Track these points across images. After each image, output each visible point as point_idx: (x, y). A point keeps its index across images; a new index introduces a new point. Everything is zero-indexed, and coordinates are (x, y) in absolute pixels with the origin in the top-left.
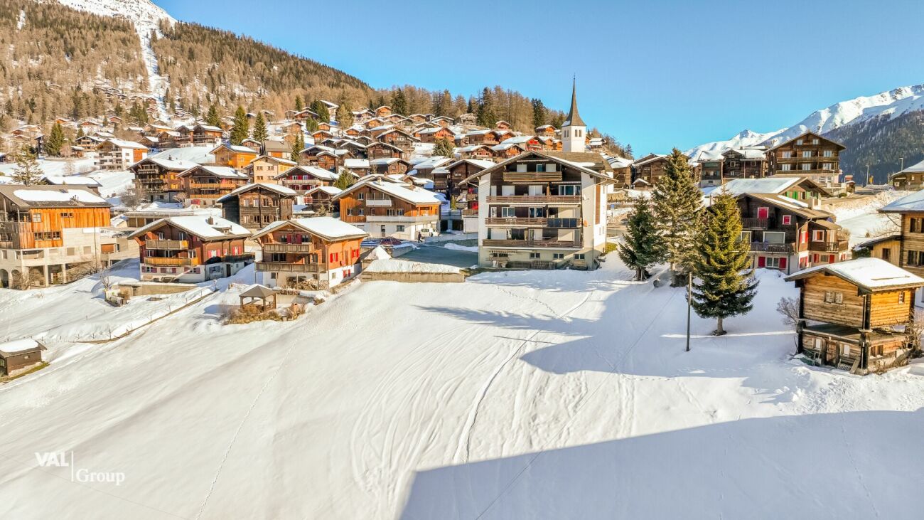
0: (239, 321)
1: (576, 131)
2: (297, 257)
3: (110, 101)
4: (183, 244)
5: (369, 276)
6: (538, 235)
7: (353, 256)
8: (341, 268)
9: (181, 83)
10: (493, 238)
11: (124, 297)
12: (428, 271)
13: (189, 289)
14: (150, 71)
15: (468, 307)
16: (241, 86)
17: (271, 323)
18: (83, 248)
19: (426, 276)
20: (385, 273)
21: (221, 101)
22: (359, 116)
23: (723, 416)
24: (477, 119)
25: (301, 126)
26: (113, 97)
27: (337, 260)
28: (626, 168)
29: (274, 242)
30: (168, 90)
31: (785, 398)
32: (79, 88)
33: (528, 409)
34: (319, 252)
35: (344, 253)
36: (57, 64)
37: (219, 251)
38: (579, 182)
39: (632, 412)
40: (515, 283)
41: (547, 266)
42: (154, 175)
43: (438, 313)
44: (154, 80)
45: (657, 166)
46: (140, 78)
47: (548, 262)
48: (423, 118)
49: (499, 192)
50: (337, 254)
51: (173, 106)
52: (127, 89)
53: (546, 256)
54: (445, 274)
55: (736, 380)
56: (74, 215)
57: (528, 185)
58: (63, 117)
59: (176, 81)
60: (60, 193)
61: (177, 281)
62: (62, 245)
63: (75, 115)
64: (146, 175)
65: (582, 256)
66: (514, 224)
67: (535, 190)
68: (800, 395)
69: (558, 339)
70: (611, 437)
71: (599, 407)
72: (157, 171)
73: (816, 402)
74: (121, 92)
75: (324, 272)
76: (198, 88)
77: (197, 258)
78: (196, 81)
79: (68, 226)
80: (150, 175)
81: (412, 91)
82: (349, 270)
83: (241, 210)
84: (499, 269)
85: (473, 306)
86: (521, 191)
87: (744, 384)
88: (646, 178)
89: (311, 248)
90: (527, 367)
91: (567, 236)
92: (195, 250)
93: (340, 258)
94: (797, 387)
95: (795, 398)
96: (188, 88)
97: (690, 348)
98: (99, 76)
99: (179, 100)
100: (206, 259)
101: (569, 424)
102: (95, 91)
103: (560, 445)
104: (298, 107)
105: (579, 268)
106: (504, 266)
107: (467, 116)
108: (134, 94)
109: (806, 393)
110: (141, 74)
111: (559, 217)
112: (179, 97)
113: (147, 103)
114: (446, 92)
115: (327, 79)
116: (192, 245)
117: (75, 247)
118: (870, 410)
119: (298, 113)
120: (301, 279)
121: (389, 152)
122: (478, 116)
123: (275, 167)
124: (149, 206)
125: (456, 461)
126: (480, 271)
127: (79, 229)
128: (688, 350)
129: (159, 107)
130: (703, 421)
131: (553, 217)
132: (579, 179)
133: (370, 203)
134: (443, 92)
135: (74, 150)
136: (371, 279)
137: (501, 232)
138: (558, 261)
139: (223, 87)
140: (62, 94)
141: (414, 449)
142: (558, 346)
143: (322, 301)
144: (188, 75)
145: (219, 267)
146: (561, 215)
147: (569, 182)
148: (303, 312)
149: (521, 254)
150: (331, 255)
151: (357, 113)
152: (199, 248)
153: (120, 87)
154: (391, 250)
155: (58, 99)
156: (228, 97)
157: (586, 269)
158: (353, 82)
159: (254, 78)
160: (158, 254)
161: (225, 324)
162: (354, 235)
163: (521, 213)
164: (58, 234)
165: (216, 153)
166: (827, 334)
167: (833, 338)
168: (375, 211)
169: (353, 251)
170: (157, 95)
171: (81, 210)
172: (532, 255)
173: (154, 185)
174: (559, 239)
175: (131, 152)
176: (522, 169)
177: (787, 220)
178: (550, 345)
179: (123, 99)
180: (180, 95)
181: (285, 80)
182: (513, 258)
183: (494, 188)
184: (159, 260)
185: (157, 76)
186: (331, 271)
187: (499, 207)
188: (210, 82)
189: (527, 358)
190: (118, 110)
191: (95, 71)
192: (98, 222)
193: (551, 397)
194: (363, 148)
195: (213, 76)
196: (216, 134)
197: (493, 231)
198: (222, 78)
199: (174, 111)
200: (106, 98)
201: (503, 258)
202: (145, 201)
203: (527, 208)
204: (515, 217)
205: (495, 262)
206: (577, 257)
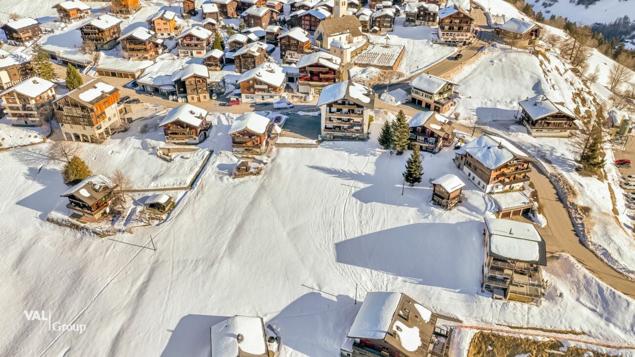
1: (342, 2)
5: (279, 145)
13: (196, 150)
18: (113, 115)
23: (412, 222)
31: (427, 217)
33: (358, 219)
34: (258, 139)
39: (388, 219)
40: (338, 148)
41: (349, 138)
43: (316, 170)
49: (330, 110)
54: (310, 144)
55: (416, 209)
57: (342, 108)
61: (185, 143)
62: (106, 117)
64: (89, 33)
65: (363, 134)
66: (336, 124)
67: (345, 110)
69: (362, 185)
70: (383, 229)
71: (379, 218)
72: (97, 31)
73: (434, 219)
77: (194, 134)
79: (106, 108)
80: (92, 33)
85: (327, 166)
87: (418, 211)
90: (354, 200)
92: (193, 130)
94: (430, 214)
95: (429, 217)
100: (198, 134)
101: (371, 225)
103: (370, 233)
105: (361, 140)
106: (332, 138)
109: (432, 216)
123: (168, 23)
125: (343, 240)
126: (323, 140)
127: (110, 107)
128: (403, 194)
130: (406, 224)
133: (256, 86)
138: (353, 136)
141: (330, 235)
142: (363, 190)
143: (266, 163)
147: (359, 108)
148: (261, 170)
152: (195, 130)
154: (281, 125)
157: (365, 139)
164: (104, 113)
166: (439, 198)
168: (259, 89)
171: (109, 98)
174: (354, 129)
178: (360, 189)
184: (177, 136)
186: (263, 144)
189: (354, 195)
192: (115, 100)
193: (364, 214)
203: (342, 118)
205: (328, 136)
206: (361, 135)
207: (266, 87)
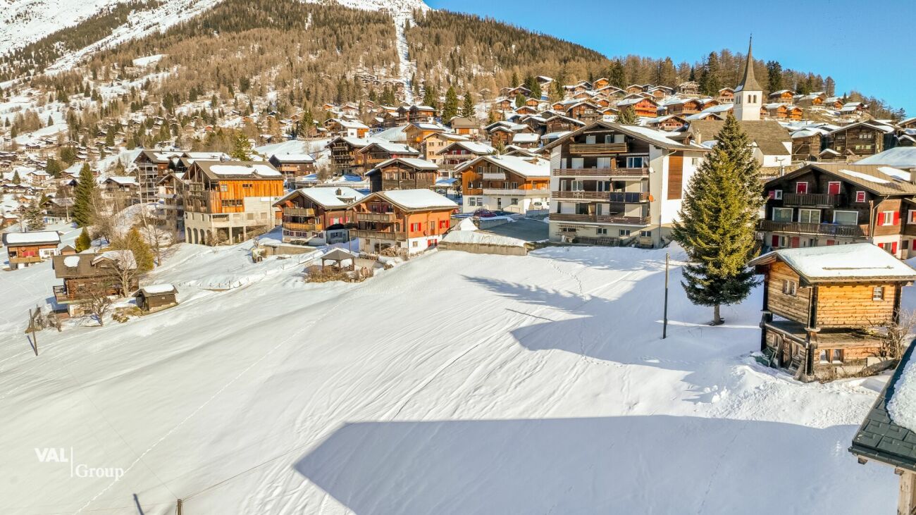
0: (318, 280)
1: (750, 96)
2: (385, 226)
3: (367, 87)
4: (310, 212)
5: (445, 246)
6: (606, 209)
7: (440, 227)
8: (426, 238)
9: (426, 67)
10: (563, 212)
11: (263, 254)
12: (495, 243)
13: (310, 251)
14: (402, 57)
15: (506, 280)
16: (479, 66)
17: (341, 283)
18: (260, 214)
19: (492, 248)
20: (458, 244)
21: (459, 82)
22: (573, 90)
24: (699, 87)
25: (510, 102)
26: (369, 83)
27: (420, 229)
28: (813, 137)
29: (367, 211)
30: (414, 74)
31: (705, 399)
32: (344, 77)
33: (478, 381)
34: (401, 221)
35: (430, 224)
36: (330, 57)
37: (341, 219)
38: (647, 154)
39: (564, 394)
40: (572, 259)
41: (611, 243)
42: (345, 152)
43: (476, 284)
44: (404, 65)
45: (854, 133)
46: (392, 65)
47: (613, 238)
48: (640, 88)
49: (569, 165)
50: (420, 224)
51: (417, 89)
52: (381, 76)
53: (612, 233)
54: (509, 246)
55: (682, 374)
56: (254, 185)
57: (597, 157)
58: (330, 103)
59: (422, 65)
60: (245, 168)
61: (307, 244)
62: (244, 211)
63: (338, 101)
64: (339, 152)
65: (649, 234)
66: (580, 198)
67: (603, 162)
68: (722, 397)
69: (559, 315)
71: (540, 386)
72: (346, 148)
73: (732, 406)
74: (376, 78)
75: (404, 240)
76: (440, 71)
77: (321, 225)
78: (440, 64)
79: (248, 195)
80: (342, 151)
81: (635, 61)
82: (436, 240)
83: (383, 182)
84: (567, 244)
85: (511, 279)
86: (590, 163)
87: (686, 379)
88: (839, 148)
89: (392, 217)
90: (511, 339)
91: (634, 211)
92: (320, 217)
93: (424, 227)
94: (725, 387)
95: (716, 399)
96: (432, 71)
97: (667, 335)
98: (361, 65)
99: (423, 83)
100: (327, 226)
101: (500, 399)
102: (356, 78)
104: (515, 84)
105: (643, 247)
106: (571, 241)
107: (687, 84)
108: (387, 80)
109: (730, 395)
110: (394, 61)
111: (626, 191)
112: (423, 80)
113: (395, 88)
114: (668, 60)
115: (562, 54)
116: (317, 213)
117: (254, 212)
118: (778, 421)
119: (512, 89)
120: (386, 246)
121: (567, 125)
122: (700, 83)
123: (445, 143)
124: (337, 179)
125: (382, 420)
126: (546, 245)
127: (258, 198)
128: (664, 337)
129: (406, 90)
131: (620, 190)
132: (647, 150)
133: (487, 176)
134: (664, 60)
135: (319, 131)
136: (446, 249)
137: (569, 207)
138: (624, 238)
139: (463, 69)
140: (331, 83)
141: (360, 403)
142: (553, 323)
143: (390, 267)
144: (433, 59)
145: (341, 233)
146: (628, 189)
147: (638, 154)
148: (371, 275)
149: (588, 229)
150: (412, 225)
151: (571, 87)
152: (323, 216)
153: (376, 74)
154: (478, 222)
155: (327, 87)
156: (466, 78)
157: (652, 247)
158: (590, 55)
159: (492, 58)
160: (295, 220)
161: (308, 282)
162: (440, 207)
163: (589, 187)
164: (241, 202)
165: (407, 131)
166: (782, 331)
167: (787, 336)
168: (491, 184)
169: (441, 222)
170: (405, 79)
171: (259, 182)
172: (599, 231)
173: (345, 160)
174: (626, 214)
175: (355, 131)
176: (591, 140)
177: (860, 197)
178: (548, 321)
179: (377, 84)
180: (425, 79)
181: (521, 58)
182: (581, 233)
183: (565, 160)
184: (294, 226)
185: (407, 62)
186: (411, 240)
187: (569, 180)
188: (451, 64)
189: (516, 333)
190: (372, 96)
191: (358, 60)
192: (273, 192)
193: (507, 371)
194: (542, 122)
195: (455, 58)
196: (429, 113)
197: (564, 205)
198: (462, 60)
199: (418, 93)
200: (364, 84)
201: (572, 234)
202: (336, 175)
203: (596, 181)
204: (583, 191)
205: (563, 237)
206: (643, 234)
207: (502, 176)
